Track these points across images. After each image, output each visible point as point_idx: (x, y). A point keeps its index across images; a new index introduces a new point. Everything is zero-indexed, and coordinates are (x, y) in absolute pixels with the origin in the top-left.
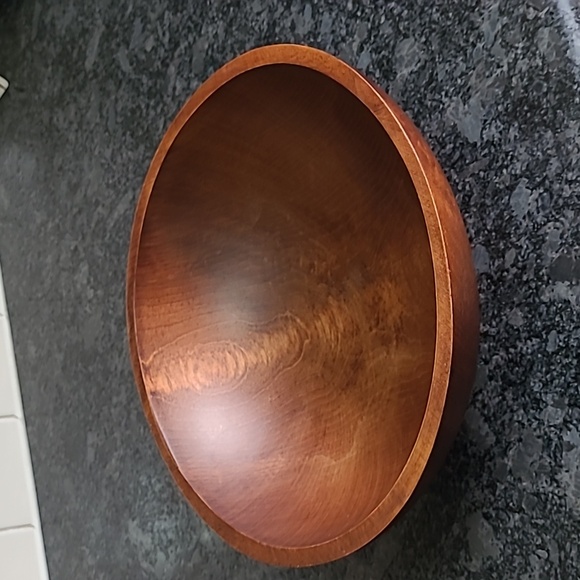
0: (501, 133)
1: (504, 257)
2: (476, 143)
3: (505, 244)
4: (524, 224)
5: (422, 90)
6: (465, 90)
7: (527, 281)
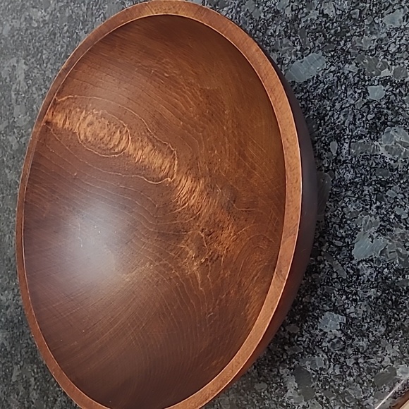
0: (368, 280)
1: (291, 323)
2: (352, 259)
3: (299, 320)
4: (317, 332)
5: (374, 178)
6: (388, 227)
7: (285, 350)
